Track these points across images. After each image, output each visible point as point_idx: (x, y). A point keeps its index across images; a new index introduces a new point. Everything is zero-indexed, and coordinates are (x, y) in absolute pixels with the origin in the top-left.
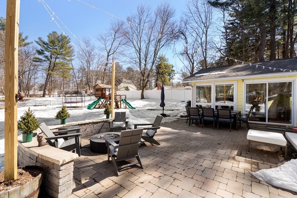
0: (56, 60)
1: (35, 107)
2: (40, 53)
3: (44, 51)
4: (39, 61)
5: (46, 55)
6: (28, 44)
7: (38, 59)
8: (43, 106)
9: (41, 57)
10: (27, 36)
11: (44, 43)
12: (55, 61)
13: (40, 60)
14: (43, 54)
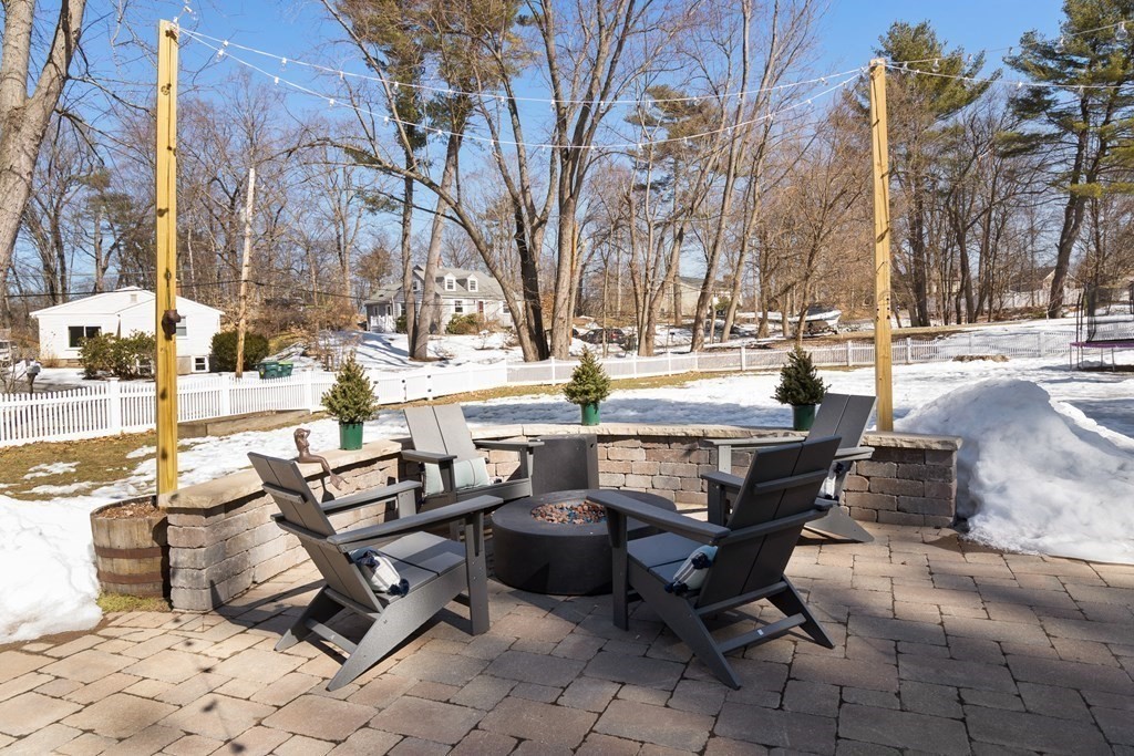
0: (1108, 116)
1: (959, 363)
2: (1030, 105)
3: (1048, 93)
4: (1026, 150)
5: (1056, 109)
6: (984, 86)
7: (1021, 142)
8: (990, 361)
9: (1030, 127)
10: (981, 56)
11: (1048, 52)
12: (1107, 122)
13: (1031, 143)
14: (1044, 109)
